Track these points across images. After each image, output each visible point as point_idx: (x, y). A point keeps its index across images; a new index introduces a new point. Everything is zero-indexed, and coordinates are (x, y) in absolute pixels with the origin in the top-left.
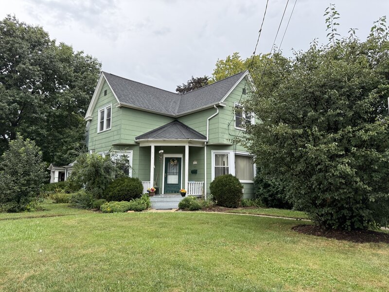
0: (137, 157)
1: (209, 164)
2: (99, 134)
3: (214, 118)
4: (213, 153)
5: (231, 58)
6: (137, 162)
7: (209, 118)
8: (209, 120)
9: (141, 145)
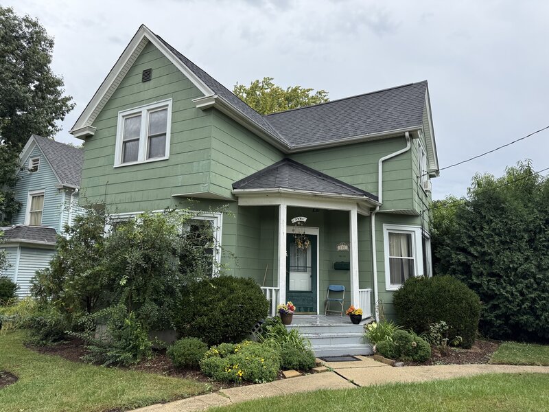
0: (234, 230)
1: (381, 251)
2: (120, 170)
3: (396, 159)
4: (386, 229)
5: (261, 85)
6: (233, 240)
7: (383, 159)
8: (383, 162)
9: (242, 203)
